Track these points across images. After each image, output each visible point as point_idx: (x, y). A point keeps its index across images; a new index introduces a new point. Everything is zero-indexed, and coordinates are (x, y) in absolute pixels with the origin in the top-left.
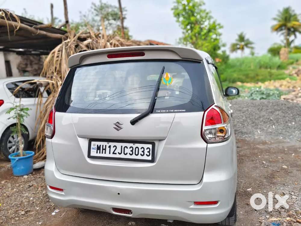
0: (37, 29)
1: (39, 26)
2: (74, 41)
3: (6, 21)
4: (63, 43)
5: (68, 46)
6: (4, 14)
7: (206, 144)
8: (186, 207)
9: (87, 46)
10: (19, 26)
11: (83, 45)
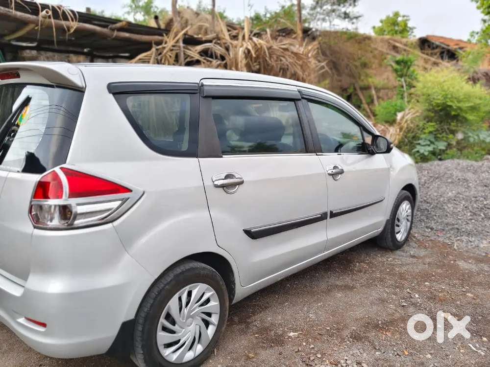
0: (113, 30)
1: (118, 25)
2: (173, 46)
3: (53, 20)
4: (154, 49)
5: (163, 54)
6: (50, 13)
7: (33, 228)
8: (14, 319)
9: (205, 53)
10: (75, 28)
11: (194, 52)
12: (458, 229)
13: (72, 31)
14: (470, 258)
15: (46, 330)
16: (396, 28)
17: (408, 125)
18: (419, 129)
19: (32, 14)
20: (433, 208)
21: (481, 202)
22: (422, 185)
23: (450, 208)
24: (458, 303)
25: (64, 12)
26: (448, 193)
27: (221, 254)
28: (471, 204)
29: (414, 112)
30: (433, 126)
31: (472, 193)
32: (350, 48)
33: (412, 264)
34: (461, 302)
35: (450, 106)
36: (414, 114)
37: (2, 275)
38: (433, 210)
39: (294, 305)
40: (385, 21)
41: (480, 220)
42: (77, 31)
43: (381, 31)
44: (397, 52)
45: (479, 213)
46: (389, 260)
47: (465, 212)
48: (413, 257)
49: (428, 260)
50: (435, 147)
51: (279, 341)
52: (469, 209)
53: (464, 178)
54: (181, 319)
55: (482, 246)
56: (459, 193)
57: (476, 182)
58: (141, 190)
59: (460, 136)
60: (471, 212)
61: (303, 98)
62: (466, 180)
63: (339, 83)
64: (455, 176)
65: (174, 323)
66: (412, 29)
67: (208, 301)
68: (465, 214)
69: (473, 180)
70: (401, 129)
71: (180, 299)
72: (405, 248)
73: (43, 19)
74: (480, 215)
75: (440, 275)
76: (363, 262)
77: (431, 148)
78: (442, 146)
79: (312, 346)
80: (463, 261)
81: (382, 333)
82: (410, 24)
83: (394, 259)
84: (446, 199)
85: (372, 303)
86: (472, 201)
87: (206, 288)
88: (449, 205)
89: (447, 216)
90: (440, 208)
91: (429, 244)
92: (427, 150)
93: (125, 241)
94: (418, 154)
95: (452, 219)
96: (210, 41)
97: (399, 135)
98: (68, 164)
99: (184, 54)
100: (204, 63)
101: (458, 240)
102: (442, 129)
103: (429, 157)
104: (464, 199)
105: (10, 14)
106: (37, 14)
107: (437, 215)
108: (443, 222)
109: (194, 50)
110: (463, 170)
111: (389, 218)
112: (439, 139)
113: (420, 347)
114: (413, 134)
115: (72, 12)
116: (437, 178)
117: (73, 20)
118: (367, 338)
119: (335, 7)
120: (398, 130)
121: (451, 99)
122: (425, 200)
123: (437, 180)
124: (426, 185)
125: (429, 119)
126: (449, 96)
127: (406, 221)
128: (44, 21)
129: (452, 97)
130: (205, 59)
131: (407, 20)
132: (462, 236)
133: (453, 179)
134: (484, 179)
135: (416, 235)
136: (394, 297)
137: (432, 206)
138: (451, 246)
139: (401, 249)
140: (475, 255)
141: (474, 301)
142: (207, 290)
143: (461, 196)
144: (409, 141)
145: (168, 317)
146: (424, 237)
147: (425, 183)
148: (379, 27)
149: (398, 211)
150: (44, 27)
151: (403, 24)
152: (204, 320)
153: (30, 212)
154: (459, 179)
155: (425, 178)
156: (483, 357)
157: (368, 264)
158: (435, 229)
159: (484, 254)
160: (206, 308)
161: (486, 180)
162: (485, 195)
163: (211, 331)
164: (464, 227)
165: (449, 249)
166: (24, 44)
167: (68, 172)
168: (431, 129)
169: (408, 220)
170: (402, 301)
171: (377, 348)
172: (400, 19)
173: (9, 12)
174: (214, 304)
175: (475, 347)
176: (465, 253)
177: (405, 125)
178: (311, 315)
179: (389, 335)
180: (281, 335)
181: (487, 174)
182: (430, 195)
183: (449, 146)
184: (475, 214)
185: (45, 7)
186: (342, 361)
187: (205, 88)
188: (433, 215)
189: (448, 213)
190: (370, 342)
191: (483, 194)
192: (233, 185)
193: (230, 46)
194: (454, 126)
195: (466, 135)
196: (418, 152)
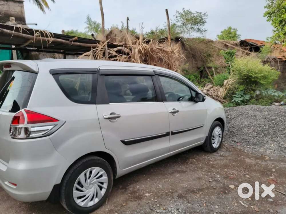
0: (71, 41)
1: (74, 39)
2: (102, 49)
3: (41, 38)
4: (92, 51)
5: (97, 52)
6: (40, 34)
7: (11, 138)
8: (3, 182)
9: (119, 52)
10: (51, 41)
11: (113, 51)
12: (248, 142)
13: (50, 43)
14: (252, 157)
15: (17, 188)
16: (230, 35)
17: (229, 87)
18: (235, 89)
19: (30, 35)
20: (236, 130)
21: (262, 127)
22: (233, 119)
23: (245, 130)
24: (240, 180)
25: (46, 34)
26: (245, 123)
27: (108, 152)
28: (257, 129)
29: (233, 80)
30: (243, 87)
31: (258, 123)
32: (202, 47)
33: (221, 160)
34: (242, 180)
35: (251, 76)
36: (233, 81)
37: (1, 162)
38: (236, 131)
39: (152, 180)
40: (224, 32)
41: (261, 137)
42: (53, 42)
43: (222, 37)
44: (228, 48)
45: (261, 133)
46: (208, 158)
47: (253, 133)
48: (222, 156)
49: (229, 158)
50: (244, 98)
51: (140, 198)
52: (255, 131)
53: (254, 114)
54: (86, 185)
55: (260, 150)
56: (251, 123)
57: (260, 117)
58: (64, 120)
59: (258, 92)
60: (256, 132)
61: (156, 74)
62: (255, 116)
63: (196, 65)
64: (250, 113)
65: (82, 187)
66: (238, 36)
67: (101, 176)
68: (253, 134)
69: (259, 115)
70: (226, 89)
71: (85, 175)
72: (219, 151)
73: (36, 37)
74: (261, 134)
75: (234, 166)
76: (194, 158)
77: (241, 99)
78: (247, 97)
79: (156, 200)
80: (248, 159)
81: (195, 195)
82: (238, 33)
83: (211, 157)
84: (243, 126)
85: (194, 180)
86: (257, 127)
87: (100, 170)
88: (245, 129)
89: (243, 135)
90: (240, 131)
91: (232, 150)
92: (239, 100)
93: (56, 145)
94: (235, 102)
95: (246, 136)
96: (122, 46)
97: (225, 92)
98: (28, 108)
99: (108, 52)
100: (118, 56)
101: (248, 147)
102: (248, 89)
103: (240, 104)
104: (253, 126)
105: (19, 35)
106: (33, 35)
107: (238, 134)
108: (241, 138)
109: (113, 50)
110: (254, 110)
111: (207, 135)
112: (246, 94)
113: (213, 202)
114: (232, 92)
115: (51, 33)
116: (241, 115)
117: (50, 37)
118: (186, 197)
119: (192, 26)
120: (224, 90)
121: (251, 73)
122: (233, 127)
123: (240, 116)
124: (235, 118)
125: (241, 84)
126: (250, 71)
127: (219, 137)
128: (36, 38)
129: (252, 71)
130: (119, 55)
131: (236, 31)
132: (250, 145)
133: (248, 115)
134: (265, 115)
135: (226, 145)
136: (206, 176)
137: (236, 129)
138: (243, 151)
139: (216, 152)
140: (256, 156)
141: (249, 179)
142: (101, 170)
143: (252, 124)
144: (230, 95)
145: (79, 183)
146: (230, 146)
147: (234, 117)
148: (220, 35)
149: (213, 132)
150: (36, 41)
151: (234, 33)
152: (99, 186)
153: (10, 131)
154: (252, 115)
155: (234, 115)
156: (247, 208)
157: (196, 160)
158: (236, 142)
159: (260, 155)
160: (100, 180)
161: (266, 116)
162: (265, 124)
163: (103, 192)
164: (252, 141)
165: (242, 152)
166: (32, 49)
167: (28, 112)
168: (242, 89)
169: (220, 137)
170: (210, 178)
171: (190, 202)
172: (232, 30)
173: (19, 34)
174: (105, 178)
175: (244, 203)
176: (250, 154)
177: (228, 87)
178: (159, 185)
179: (199, 196)
180: (141, 195)
181: (267, 112)
182: (235, 124)
183: (252, 98)
184: (258, 134)
185: (37, 31)
186: (169, 208)
187: (101, 71)
188: (236, 134)
189: (244, 133)
190: (187, 199)
191: (264, 123)
192: (114, 118)
193: (132, 48)
194: (254, 87)
195: (261, 92)
196: (235, 101)
